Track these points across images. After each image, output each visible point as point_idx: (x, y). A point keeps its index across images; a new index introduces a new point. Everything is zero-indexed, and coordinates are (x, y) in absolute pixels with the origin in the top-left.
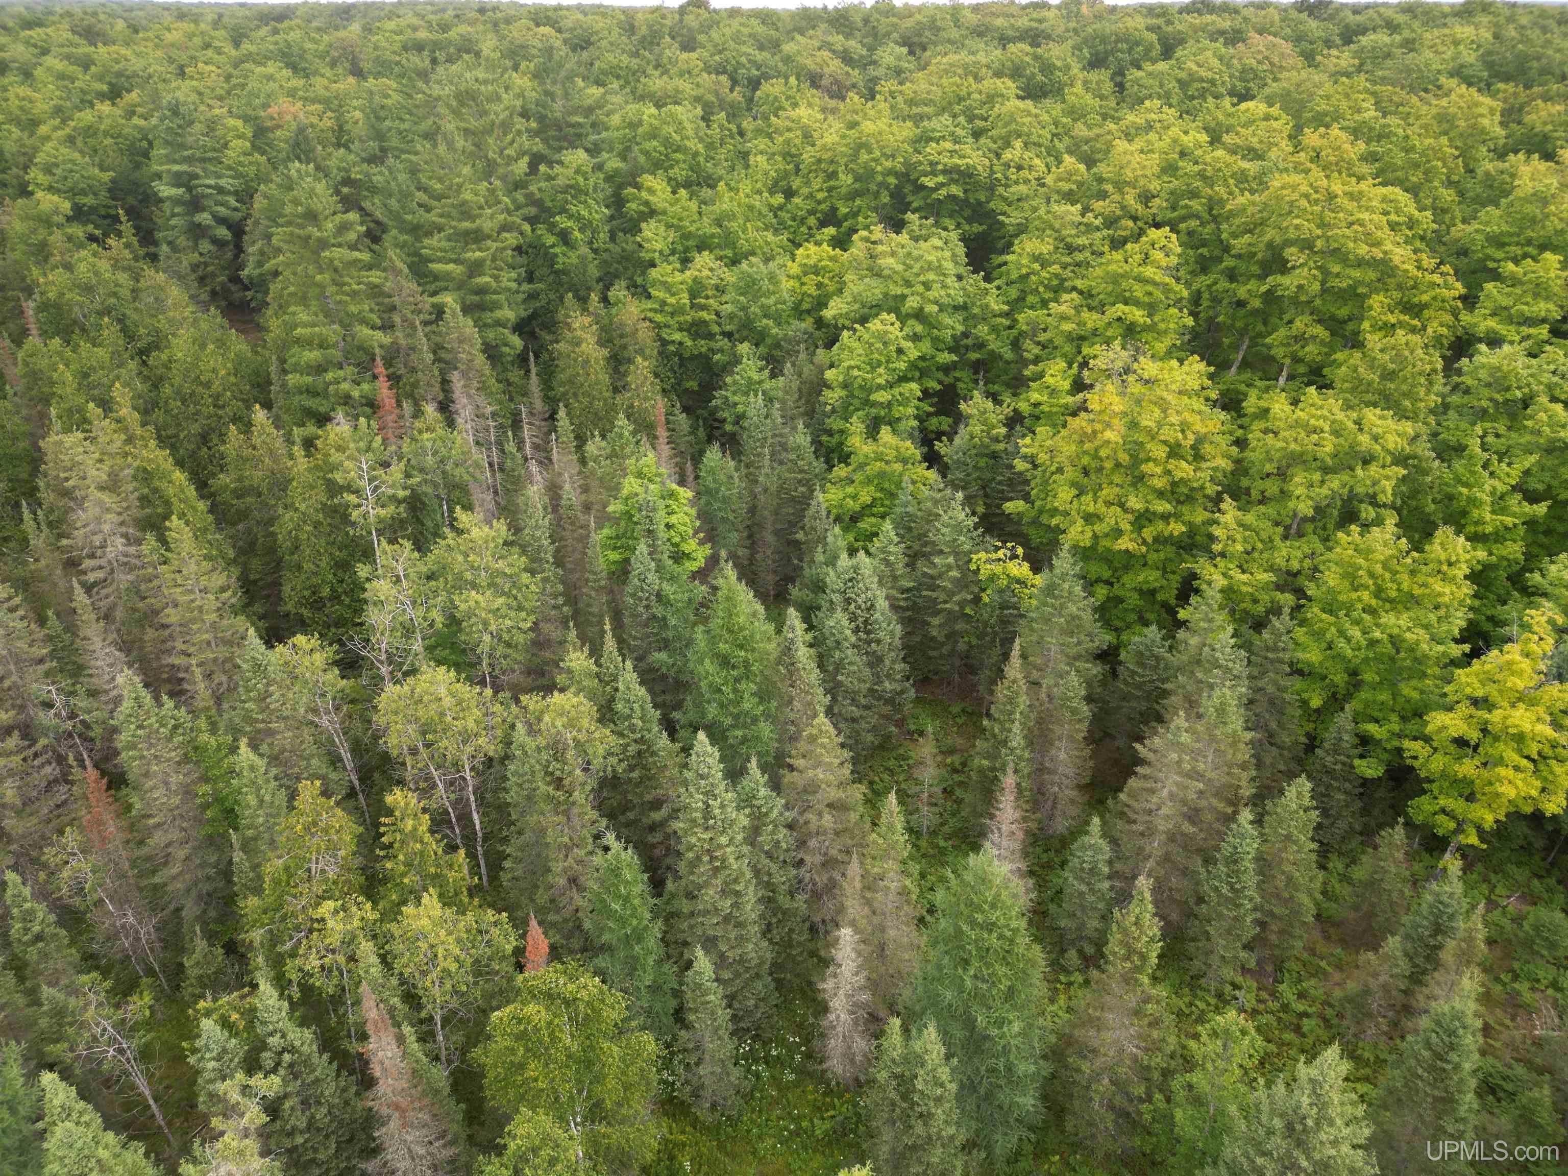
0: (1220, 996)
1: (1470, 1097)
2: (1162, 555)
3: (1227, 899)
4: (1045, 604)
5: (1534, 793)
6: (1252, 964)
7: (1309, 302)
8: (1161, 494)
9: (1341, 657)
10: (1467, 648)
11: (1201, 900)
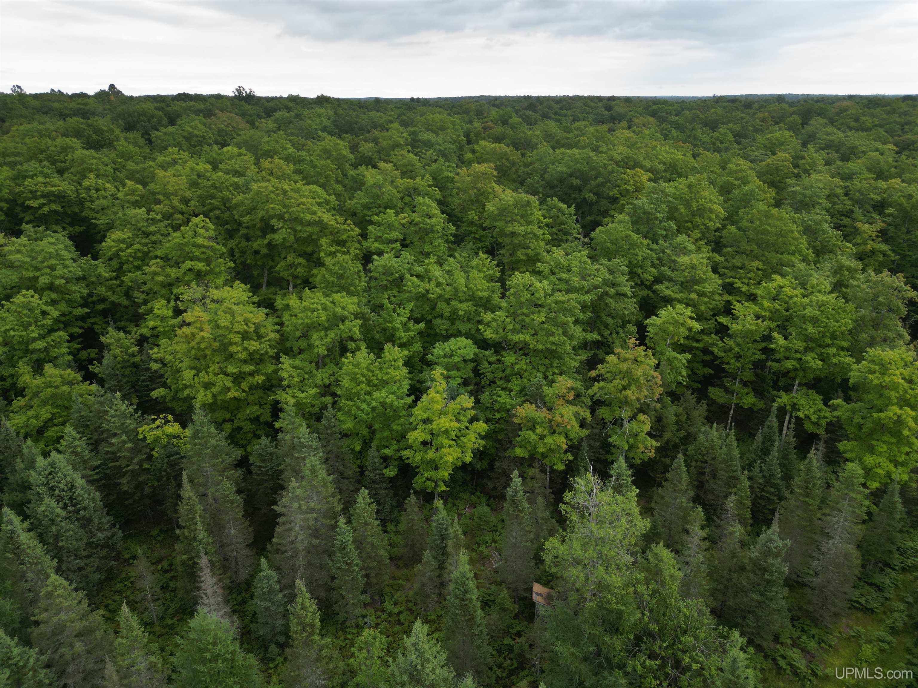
0: (358, 626)
1: (480, 612)
2: (256, 396)
3: (346, 570)
4: (195, 444)
5: (460, 455)
6: (368, 600)
7: (291, 246)
8: (245, 362)
9: (362, 421)
10: (413, 397)
11: (333, 578)
